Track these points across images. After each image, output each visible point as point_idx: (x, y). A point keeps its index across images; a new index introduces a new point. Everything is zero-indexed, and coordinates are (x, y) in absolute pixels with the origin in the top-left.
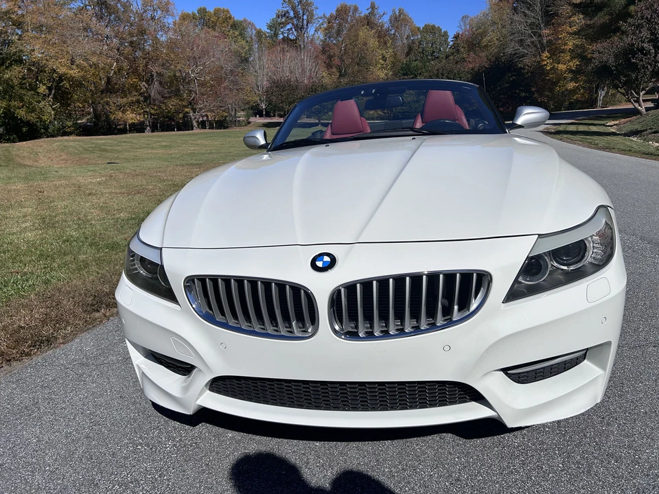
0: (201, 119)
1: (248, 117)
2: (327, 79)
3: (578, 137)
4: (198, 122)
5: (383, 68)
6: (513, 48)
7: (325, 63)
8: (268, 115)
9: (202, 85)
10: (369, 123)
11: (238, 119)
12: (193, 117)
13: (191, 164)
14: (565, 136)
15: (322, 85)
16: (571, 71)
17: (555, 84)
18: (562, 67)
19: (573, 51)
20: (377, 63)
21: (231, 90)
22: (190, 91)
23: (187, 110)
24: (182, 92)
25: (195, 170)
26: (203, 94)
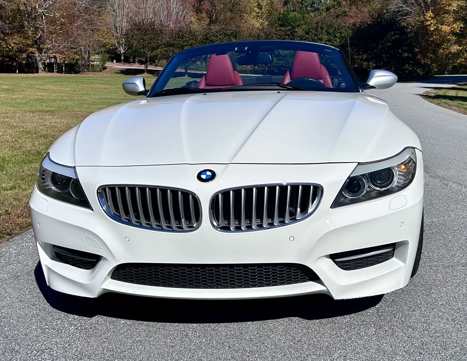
0: (48, 61)
1: (104, 61)
2: (196, 24)
3: (456, 103)
4: (44, 64)
5: (259, 16)
6: (396, 4)
7: (194, 7)
8: (127, 61)
9: (52, 21)
10: (241, 77)
11: (92, 63)
12: (38, 59)
13: (42, 111)
14: (443, 101)
15: (191, 32)
16: (454, 33)
17: (439, 46)
18: (445, 28)
19: (457, 12)
20: (252, 11)
21: (85, 30)
22: (37, 29)
23: (31, 49)
24: (26, 28)
25: (47, 117)
26: (51, 33)
